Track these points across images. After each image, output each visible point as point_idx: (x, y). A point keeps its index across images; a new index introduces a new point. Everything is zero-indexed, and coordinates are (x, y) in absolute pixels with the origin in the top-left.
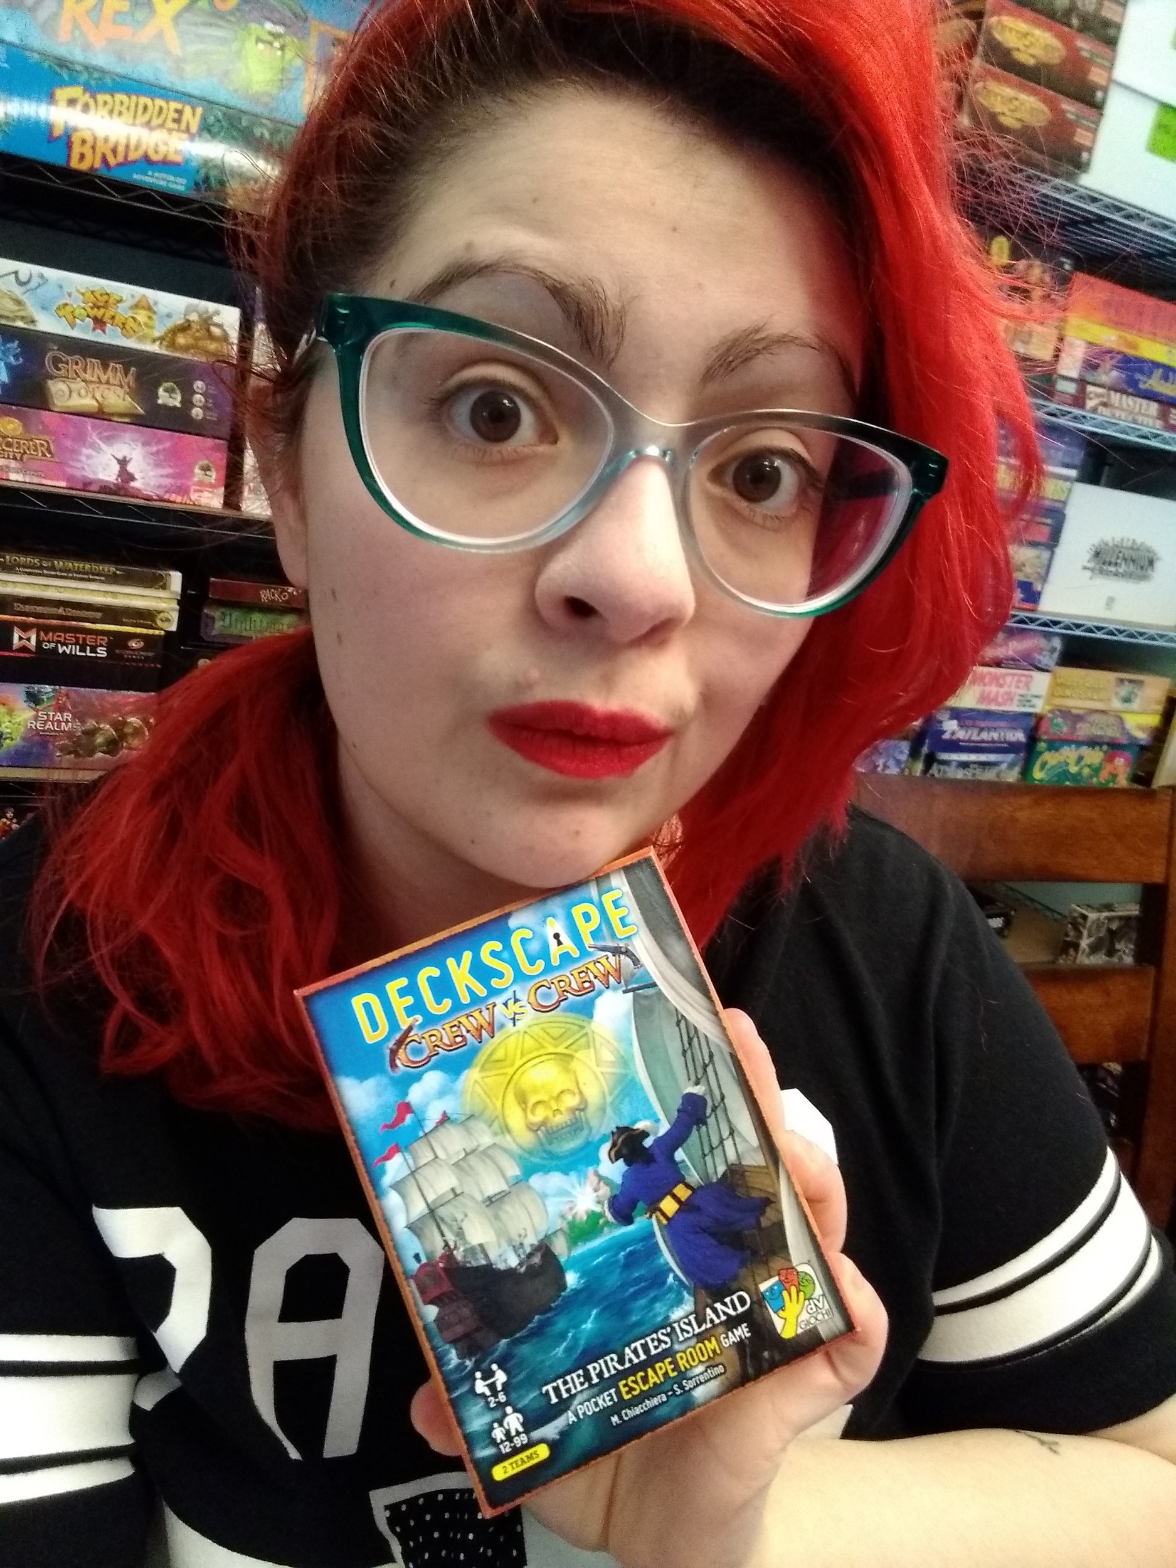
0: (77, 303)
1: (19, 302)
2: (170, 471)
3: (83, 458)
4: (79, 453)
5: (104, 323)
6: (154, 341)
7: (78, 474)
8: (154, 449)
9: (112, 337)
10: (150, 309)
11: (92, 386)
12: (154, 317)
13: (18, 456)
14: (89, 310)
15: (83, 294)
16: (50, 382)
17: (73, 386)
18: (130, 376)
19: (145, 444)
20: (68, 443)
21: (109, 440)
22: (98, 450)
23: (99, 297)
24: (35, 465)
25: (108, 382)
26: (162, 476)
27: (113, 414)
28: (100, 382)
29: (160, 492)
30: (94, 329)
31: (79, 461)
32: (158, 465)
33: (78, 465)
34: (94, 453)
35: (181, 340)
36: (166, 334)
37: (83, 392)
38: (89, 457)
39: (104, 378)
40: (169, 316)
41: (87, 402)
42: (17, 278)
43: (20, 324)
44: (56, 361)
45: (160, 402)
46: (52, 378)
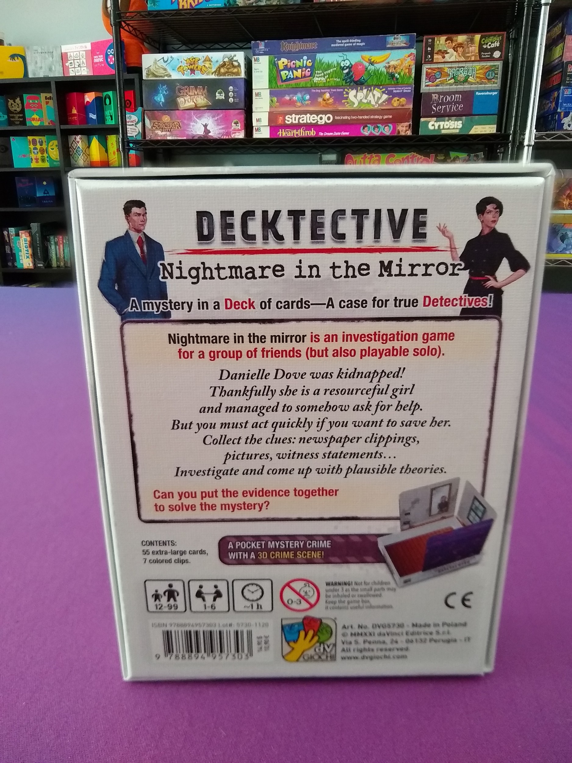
0: (184, 64)
1: (165, 69)
2: (223, 126)
3: (191, 127)
4: (189, 125)
5: (195, 70)
6: (212, 73)
7: (190, 133)
8: (216, 118)
9: (198, 76)
10: (210, 60)
11: (192, 97)
12: (212, 63)
13: (169, 130)
14: (188, 66)
15: (186, 61)
16: (178, 98)
17: (186, 98)
18: (205, 90)
19: (213, 117)
20: (186, 122)
21: (199, 118)
22: (196, 122)
23: (192, 60)
24: (175, 132)
25: (198, 94)
26: (220, 129)
27: (201, 107)
28: (195, 95)
29: (220, 136)
30: (191, 74)
31: (191, 128)
32: (218, 125)
33: (190, 130)
34: (195, 124)
35: (222, 70)
36: (217, 70)
37: (189, 100)
38: (193, 126)
39: (196, 93)
40: (217, 61)
41: (190, 104)
42: (164, 60)
43: (166, 78)
44: (180, 90)
45: (217, 98)
46: (179, 97)
